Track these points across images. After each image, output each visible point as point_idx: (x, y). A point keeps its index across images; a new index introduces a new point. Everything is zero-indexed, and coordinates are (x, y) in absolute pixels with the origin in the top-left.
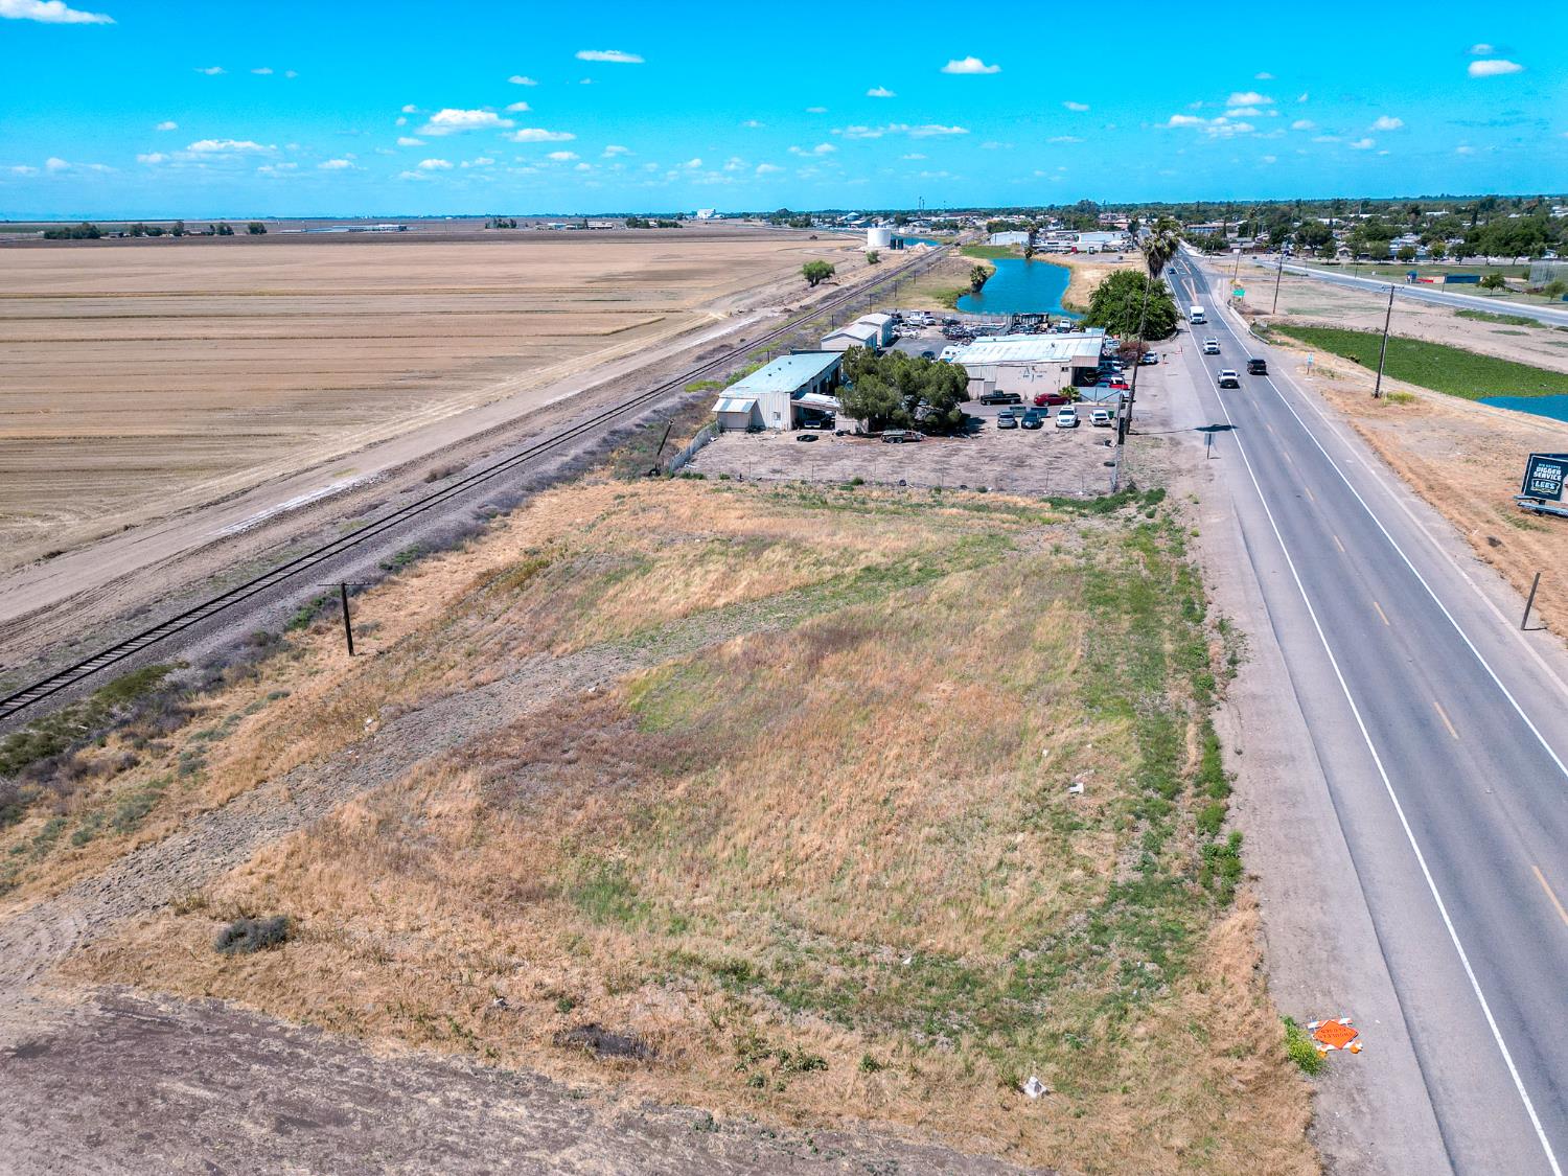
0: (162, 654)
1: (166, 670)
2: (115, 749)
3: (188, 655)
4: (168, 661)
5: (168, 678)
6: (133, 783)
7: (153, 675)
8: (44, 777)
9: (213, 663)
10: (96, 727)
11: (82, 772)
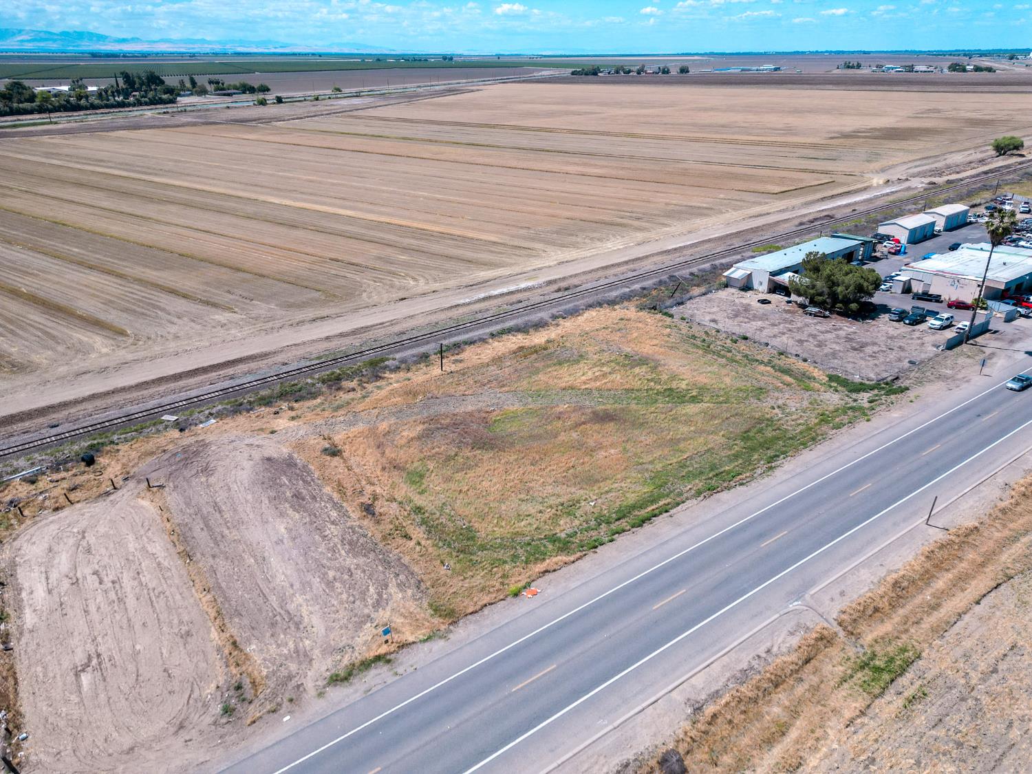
0: (391, 353)
1: (388, 359)
2: (354, 384)
3: (398, 356)
4: (391, 356)
5: (387, 363)
6: (351, 395)
7: (382, 360)
8: (330, 387)
9: (403, 361)
10: (350, 377)
11: (339, 389)
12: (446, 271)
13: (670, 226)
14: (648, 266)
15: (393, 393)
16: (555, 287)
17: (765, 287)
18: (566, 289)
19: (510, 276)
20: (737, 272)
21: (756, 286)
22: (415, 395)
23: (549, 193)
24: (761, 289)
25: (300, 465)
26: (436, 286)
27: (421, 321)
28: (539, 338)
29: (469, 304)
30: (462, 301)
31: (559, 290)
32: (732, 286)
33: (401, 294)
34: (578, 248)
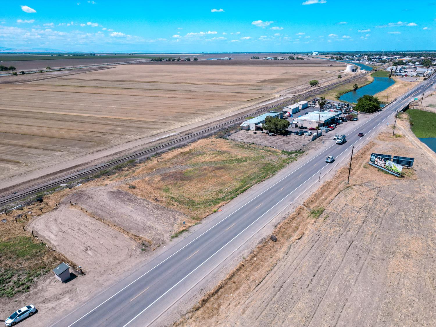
0: (136, 158)
1: (135, 160)
2: (127, 168)
3: (138, 159)
4: (136, 159)
5: (135, 161)
6: (128, 172)
7: (134, 161)
8: (119, 170)
9: (141, 160)
10: (125, 167)
11: (123, 170)
12: (139, 132)
13: (214, 113)
14: (213, 125)
15: (143, 170)
16: (185, 134)
17: (254, 129)
18: (188, 134)
19: (165, 132)
20: (245, 124)
21: (251, 128)
22: (152, 169)
23: (165, 104)
24: (253, 129)
25: (124, 192)
26: (139, 137)
27: (139, 148)
28: (186, 149)
29: (155, 141)
30: (152, 141)
31: (186, 135)
32: (243, 130)
33: (127, 141)
34: (186, 122)
